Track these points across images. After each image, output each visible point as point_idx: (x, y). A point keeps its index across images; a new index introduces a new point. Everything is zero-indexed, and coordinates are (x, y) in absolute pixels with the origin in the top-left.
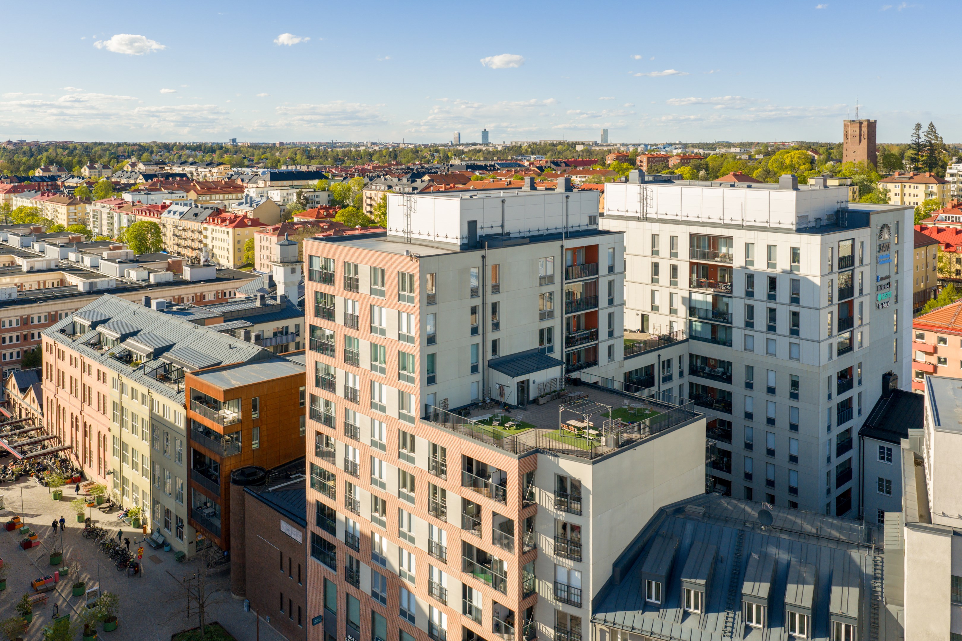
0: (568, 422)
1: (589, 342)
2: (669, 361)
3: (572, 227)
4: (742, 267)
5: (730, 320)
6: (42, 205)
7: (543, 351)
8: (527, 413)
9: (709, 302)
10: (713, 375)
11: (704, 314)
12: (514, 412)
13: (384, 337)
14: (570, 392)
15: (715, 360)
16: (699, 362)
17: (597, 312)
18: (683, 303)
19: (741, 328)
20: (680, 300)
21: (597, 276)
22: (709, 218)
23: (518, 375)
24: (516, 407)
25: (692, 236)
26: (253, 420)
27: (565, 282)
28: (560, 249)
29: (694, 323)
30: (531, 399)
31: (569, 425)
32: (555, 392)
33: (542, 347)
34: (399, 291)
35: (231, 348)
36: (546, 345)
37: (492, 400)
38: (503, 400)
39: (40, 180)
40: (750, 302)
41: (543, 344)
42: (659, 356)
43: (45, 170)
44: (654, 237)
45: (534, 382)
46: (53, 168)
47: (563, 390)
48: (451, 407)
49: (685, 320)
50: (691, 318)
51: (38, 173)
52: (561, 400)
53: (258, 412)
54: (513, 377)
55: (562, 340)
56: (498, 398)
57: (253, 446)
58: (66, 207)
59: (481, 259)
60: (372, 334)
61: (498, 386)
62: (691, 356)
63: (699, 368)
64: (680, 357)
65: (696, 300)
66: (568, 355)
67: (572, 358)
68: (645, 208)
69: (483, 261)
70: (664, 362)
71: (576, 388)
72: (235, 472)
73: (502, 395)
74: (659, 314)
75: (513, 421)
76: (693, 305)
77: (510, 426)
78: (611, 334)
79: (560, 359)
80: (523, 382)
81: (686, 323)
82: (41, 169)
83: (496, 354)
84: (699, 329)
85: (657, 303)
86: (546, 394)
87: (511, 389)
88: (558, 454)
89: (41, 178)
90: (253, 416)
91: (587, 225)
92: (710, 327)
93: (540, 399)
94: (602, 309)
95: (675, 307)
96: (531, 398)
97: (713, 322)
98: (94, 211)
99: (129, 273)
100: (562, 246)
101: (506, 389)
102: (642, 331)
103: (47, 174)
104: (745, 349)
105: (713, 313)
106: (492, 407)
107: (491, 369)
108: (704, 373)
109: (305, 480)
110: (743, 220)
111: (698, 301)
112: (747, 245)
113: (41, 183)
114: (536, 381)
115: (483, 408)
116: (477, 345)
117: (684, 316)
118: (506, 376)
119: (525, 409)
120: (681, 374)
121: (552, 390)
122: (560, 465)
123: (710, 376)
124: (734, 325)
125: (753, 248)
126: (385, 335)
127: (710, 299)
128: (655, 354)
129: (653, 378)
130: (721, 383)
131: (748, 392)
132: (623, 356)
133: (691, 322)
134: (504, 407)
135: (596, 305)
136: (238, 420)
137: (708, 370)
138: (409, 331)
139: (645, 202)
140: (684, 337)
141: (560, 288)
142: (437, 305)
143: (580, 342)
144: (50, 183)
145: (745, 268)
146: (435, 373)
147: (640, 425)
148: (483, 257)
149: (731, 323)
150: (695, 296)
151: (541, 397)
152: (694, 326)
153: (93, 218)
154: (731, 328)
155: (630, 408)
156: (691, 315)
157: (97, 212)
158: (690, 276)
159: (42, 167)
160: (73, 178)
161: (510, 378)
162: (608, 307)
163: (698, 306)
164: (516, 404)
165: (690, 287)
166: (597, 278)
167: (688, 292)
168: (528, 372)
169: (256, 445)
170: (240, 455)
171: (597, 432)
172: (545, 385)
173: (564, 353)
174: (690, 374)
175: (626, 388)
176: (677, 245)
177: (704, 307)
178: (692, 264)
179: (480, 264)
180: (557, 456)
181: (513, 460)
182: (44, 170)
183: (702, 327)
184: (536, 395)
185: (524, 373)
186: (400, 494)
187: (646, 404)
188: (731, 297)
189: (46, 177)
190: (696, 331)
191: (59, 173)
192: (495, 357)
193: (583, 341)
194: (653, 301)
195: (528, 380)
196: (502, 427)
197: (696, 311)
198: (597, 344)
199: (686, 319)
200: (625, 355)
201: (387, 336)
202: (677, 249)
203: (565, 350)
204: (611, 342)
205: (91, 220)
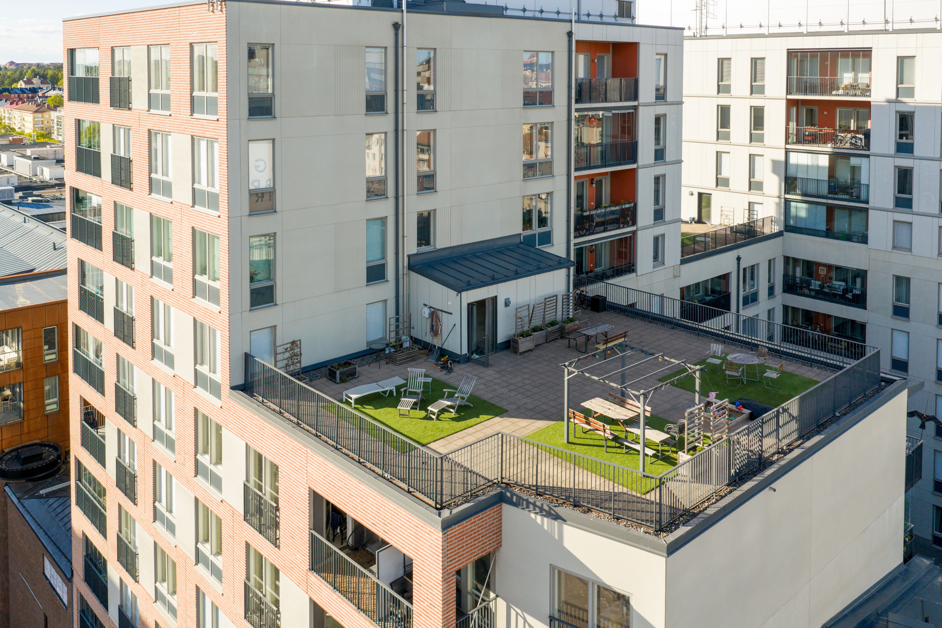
0: (587, 404)
1: (619, 228)
2: (753, 267)
3: (588, 15)
4: (889, 101)
5: (863, 197)
6: (10, 113)
7: (529, 241)
8: (489, 373)
9: (823, 168)
10: (825, 294)
11: (812, 189)
12: (458, 369)
13: (169, 200)
14: (586, 325)
15: (829, 267)
16: (799, 272)
17: (634, 171)
18: (775, 171)
19: (887, 210)
20: (769, 166)
21: (635, 103)
22: (820, 24)
23: (470, 286)
24: (467, 359)
25: (791, 54)
26: (46, 365)
27: (574, 106)
28: (566, 38)
29: (793, 204)
30: (499, 341)
31: (588, 413)
32: (552, 324)
33: (528, 232)
34: (192, 90)
35: (55, 249)
36: (536, 230)
37: (415, 341)
38: (437, 342)
39: (20, 92)
40: (905, 162)
41: (531, 227)
42: (739, 259)
43: (29, 82)
44: (721, 62)
45: (507, 303)
46: (36, 82)
47: (571, 320)
48: (307, 361)
49: (777, 200)
50: (787, 196)
51: (21, 85)
52: (566, 342)
53: (56, 350)
54: (460, 291)
55: (568, 221)
56: (428, 338)
57: (48, 408)
58: (32, 115)
59: (391, 32)
60: (153, 195)
61: (426, 312)
62: (787, 259)
63: (798, 280)
64: (770, 261)
65: (797, 166)
66: (580, 252)
67: (586, 258)
68: (704, 20)
69: (396, 35)
70: (745, 269)
71: (596, 315)
72: (9, 453)
73: (435, 330)
74: (730, 191)
75: (450, 396)
76: (792, 172)
77: (443, 411)
78: (659, 215)
79: (563, 255)
80: (481, 304)
81: (778, 204)
82: (24, 82)
83: (428, 243)
84: (803, 214)
85: (724, 174)
86: (535, 330)
87: (455, 319)
88: (562, 511)
89: (22, 90)
90: (47, 358)
91: (615, 17)
92: (823, 210)
93: (521, 340)
94: (645, 167)
95: (758, 178)
96: (501, 338)
97: (830, 201)
98: (58, 117)
99: (42, 170)
100: (570, 34)
101: (444, 317)
102: (700, 221)
103: (28, 87)
104: (894, 247)
105: (830, 187)
106: (412, 359)
107: (414, 275)
108: (811, 290)
109: (69, 487)
110: (887, 22)
111: (802, 166)
112: (901, 60)
113: (21, 95)
114: (513, 301)
115: (391, 359)
116: (383, 220)
117: (776, 194)
118: (445, 289)
119: (485, 364)
120: (771, 291)
121: (548, 320)
122: (568, 544)
123: (820, 295)
124: (871, 204)
125: (913, 67)
126: (170, 196)
127: (824, 161)
128: (732, 255)
129: (728, 297)
130: (844, 307)
131: (899, 323)
132: (679, 258)
133: (787, 202)
134: (438, 360)
135: (634, 159)
136: (18, 364)
137: (815, 284)
138: (211, 183)
139: (704, 11)
140: (776, 229)
141: (565, 118)
142: (278, 120)
143: (602, 228)
144: (30, 95)
145: (897, 101)
146: (274, 280)
147: (777, 416)
148: (397, 26)
149: (867, 202)
150: (795, 159)
151: (523, 335)
152: (793, 210)
153: (58, 125)
154: (866, 210)
155: (731, 365)
156: (787, 192)
157: (61, 119)
158: (787, 124)
159: (25, 79)
160: (54, 90)
161: (453, 293)
162: (654, 165)
163: (801, 175)
164: (465, 351)
165: (787, 143)
166: (636, 108)
167: (783, 152)
168: (494, 280)
169: (54, 406)
170: (21, 423)
171: (665, 436)
172: (532, 310)
173: (572, 248)
174: (784, 291)
175: (683, 314)
176: (763, 73)
177: (813, 175)
178: (790, 103)
179: (390, 43)
180: (557, 517)
181: (429, 528)
182: (26, 83)
183: (808, 211)
184: (513, 332)
185: (484, 284)
186: (199, 557)
187: (760, 355)
188: (868, 156)
189: (26, 89)
190: (796, 217)
191: (42, 86)
192: (425, 249)
193: (609, 227)
194: (718, 170)
195: (494, 299)
196: (423, 414)
197: (799, 183)
198: (634, 233)
199: (779, 197)
200: (683, 254)
201: (174, 199)
202: (763, 79)
203: (573, 241)
204: (659, 230)
205: (56, 127)
